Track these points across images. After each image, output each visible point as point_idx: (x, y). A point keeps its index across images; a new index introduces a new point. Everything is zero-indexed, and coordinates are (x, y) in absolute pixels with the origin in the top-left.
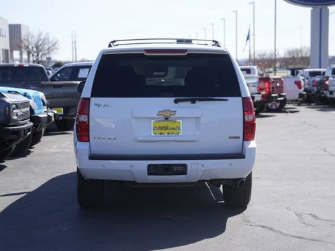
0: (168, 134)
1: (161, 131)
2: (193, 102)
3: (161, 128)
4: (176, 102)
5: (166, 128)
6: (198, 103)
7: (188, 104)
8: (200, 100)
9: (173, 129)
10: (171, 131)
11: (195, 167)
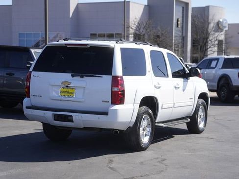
0: (68, 96)
1: (64, 94)
2: (82, 77)
3: (65, 92)
4: (73, 76)
5: (68, 93)
6: (85, 78)
7: (79, 78)
8: (86, 76)
9: (71, 93)
10: (70, 95)
11: (77, 118)
